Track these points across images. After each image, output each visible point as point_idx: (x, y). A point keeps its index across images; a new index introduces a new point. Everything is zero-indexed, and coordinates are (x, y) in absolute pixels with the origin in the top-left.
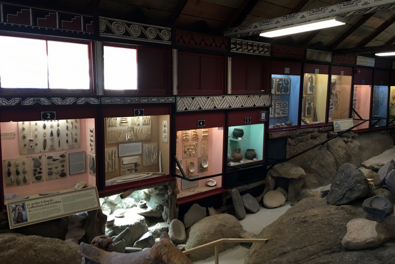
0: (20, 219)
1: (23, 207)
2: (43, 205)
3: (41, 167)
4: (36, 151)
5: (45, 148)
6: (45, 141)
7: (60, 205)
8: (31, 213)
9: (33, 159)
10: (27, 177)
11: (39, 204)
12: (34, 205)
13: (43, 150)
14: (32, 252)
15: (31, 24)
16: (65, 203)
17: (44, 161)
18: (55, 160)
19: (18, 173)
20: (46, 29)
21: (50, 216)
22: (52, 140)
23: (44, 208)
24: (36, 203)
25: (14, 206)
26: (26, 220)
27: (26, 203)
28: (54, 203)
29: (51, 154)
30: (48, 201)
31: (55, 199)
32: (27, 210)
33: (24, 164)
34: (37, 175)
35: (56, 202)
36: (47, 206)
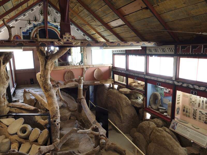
0: (173, 127)
1: (177, 124)
2: (183, 128)
3: (196, 114)
4: (195, 106)
5: (199, 106)
6: (199, 104)
7: (189, 133)
8: (178, 128)
9: (194, 109)
10: (190, 115)
11: (182, 127)
12: (180, 126)
13: (198, 107)
14: (163, 139)
15: (190, 52)
16: (191, 134)
17: (198, 112)
18: (202, 114)
19: (187, 112)
20: (197, 54)
21: (183, 134)
22: (203, 104)
23: (183, 130)
24: (181, 126)
25: (174, 122)
26: (175, 129)
27: (178, 124)
28: (187, 130)
29: (201, 111)
30: (185, 128)
31: (188, 129)
32: (177, 126)
33: (190, 109)
34: (194, 117)
35: (188, 131)
36: (184, 129)
